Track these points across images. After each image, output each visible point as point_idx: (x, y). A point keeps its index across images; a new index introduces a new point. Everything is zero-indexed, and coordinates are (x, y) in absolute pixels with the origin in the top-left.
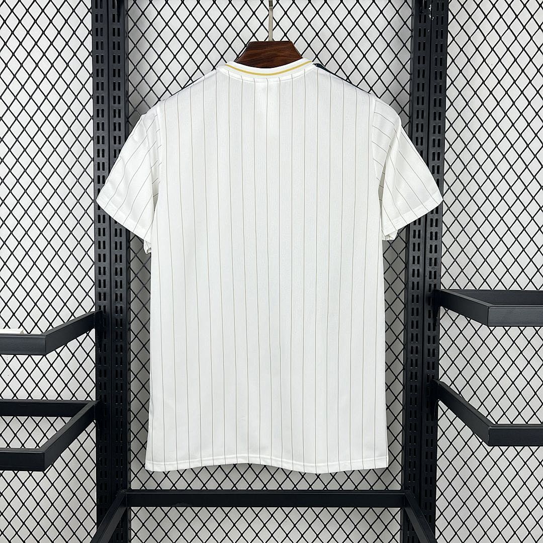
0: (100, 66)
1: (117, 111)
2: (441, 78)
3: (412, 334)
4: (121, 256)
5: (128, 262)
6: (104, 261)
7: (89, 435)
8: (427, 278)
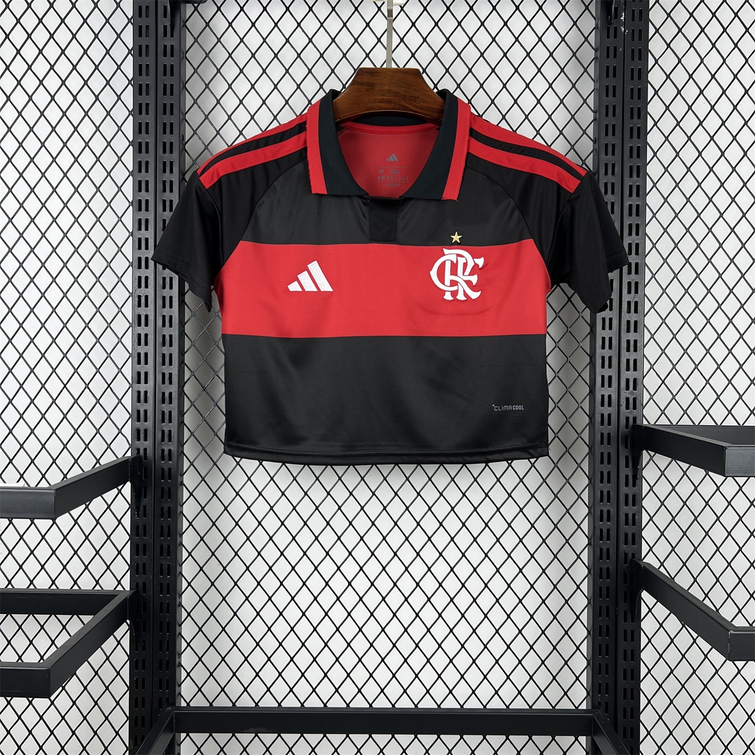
0: (144, 99)
1: (168, 164)
2: (639, 117)
3: (602, 492)
4: (171, 374)
5: (182, 384)
6: (146, 382)
7: (119, 642)
8: (623, 407)
